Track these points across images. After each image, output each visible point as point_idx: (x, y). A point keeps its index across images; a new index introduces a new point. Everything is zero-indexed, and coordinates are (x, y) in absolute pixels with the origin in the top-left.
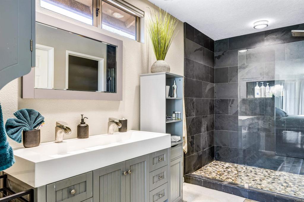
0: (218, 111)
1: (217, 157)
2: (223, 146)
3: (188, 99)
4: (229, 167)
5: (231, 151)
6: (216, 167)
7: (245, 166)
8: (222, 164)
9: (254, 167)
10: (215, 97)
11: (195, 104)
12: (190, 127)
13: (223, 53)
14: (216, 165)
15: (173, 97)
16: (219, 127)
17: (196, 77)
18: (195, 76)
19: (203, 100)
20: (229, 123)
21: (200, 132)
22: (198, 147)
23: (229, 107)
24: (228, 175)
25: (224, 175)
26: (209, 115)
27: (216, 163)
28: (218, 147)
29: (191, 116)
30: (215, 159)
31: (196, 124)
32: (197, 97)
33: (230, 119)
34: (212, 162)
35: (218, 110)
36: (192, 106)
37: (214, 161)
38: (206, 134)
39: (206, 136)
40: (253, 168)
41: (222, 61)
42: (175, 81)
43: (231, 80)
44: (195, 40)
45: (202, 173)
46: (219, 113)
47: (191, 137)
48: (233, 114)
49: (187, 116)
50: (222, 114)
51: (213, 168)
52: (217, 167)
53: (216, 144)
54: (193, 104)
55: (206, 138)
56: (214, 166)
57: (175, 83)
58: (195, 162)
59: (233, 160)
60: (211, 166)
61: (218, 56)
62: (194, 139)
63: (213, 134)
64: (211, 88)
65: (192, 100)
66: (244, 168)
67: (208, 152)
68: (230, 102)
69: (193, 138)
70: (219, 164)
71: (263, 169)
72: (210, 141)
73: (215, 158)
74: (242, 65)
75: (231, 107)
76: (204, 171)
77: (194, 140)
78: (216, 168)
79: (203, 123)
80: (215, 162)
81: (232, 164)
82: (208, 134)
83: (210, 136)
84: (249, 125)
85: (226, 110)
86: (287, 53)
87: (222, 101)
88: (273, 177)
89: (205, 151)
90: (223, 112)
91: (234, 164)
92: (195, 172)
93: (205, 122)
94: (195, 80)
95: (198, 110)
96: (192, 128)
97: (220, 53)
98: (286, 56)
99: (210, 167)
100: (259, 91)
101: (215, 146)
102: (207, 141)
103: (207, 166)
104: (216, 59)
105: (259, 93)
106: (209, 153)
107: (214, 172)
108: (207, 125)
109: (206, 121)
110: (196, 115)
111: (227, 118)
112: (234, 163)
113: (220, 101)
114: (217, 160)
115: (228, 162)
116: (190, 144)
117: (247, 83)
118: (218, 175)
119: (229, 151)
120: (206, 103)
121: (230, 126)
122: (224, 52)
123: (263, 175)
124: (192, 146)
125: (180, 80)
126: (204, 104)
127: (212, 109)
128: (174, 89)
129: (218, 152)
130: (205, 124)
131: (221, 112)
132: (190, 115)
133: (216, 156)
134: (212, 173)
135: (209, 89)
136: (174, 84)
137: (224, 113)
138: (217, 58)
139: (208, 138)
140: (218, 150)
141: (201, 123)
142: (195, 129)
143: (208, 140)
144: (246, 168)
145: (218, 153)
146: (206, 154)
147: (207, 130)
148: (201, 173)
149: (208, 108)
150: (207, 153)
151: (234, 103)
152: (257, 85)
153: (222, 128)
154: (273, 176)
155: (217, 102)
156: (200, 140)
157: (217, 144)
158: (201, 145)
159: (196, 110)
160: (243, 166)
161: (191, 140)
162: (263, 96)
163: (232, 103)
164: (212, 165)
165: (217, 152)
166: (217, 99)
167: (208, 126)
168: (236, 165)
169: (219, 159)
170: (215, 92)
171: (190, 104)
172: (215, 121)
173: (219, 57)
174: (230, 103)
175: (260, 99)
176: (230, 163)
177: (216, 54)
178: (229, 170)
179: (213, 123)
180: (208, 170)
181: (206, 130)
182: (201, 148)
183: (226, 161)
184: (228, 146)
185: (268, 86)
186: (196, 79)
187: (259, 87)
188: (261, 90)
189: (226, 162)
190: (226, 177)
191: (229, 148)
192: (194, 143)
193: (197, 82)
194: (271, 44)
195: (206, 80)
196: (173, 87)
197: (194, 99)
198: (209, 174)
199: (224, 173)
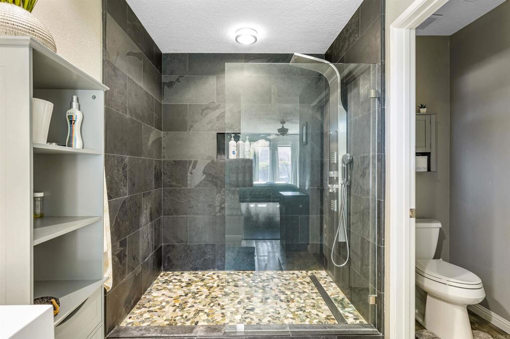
0: (169, 182)
1: (166, 265)
2: (178, 242)
3: (113, 157)
4: (190, 282)
5: (191, 251)
6: (168, 287)
7: (214, 272)
8: (178, 278)
9: (228, 272)
10: (164, 157)
11: (127, 169)
12: (116, 221)
13: (178, 79)
14: (166, 282)
15: (70, 145)
16: (170, 210)
17: (131, 111)
18: (130, 109)
19: (144, 161)
20: (188, 201)
21: (138, 226)
22: (134, 259)
23: (189, 174)
24: (195, 303)
25: (189, 305)
26: (153, 191)
27: (167, 278)
28: (168, 246)
29: (120, 196)
30: (162, 268)
31: (130, 213)
32: (132, 154)
33: (190, 195)
34: (159, 277)
35: (169, 180)
36: (121, 173)
37: (162, 274)
38: (148, 229)
39: (149, 230)
40: (228, 274)
41: (176, 93)
42: (75, 98)
43: (192, 126)
44: (128, 30)
45: (145, 312)
46: (171, 186)
47: (119, 244)
48: (195, 187)
49: (110, 197)
50: (175, 186)
51: (163, 292)
52: (171, 286)
53: (165, 242)
54: (123, 169)
55: (149, 236)
56: (165, 285)
57: (75, 104)
58: (128, 294)
59: (195, 265)
60: (160, 288)
61: (170, 82)
62: (125, 246)
63: (159, 226)
64: (157, 139)
65: (122, 160)
66: (215, 276)
67: (152, 262)
68: (189, 166)
69: (123, 244)
70: (172, 278)
71: (242, 272)
72: (155, 239)
73: (164, 267)
74: (211, 103)
75: (191, 173)
76: (147, 305)
77: (126, 248)
78: (170, 290)
79: (144, 206)
80: (164, 275)
81: (194, 272)
82: (152, 226)
83: (155, 229)
84: (222, 204)
85: (183, 180)
86: (273, 94)
87: (177, 163)
88: (260, 285)
89: (147, 260)
90: (179, 183)
91: (197, 272)
92: (128, 316)
93: (147, 205)
94: (128, 116)
95: (134, 183)
96: (121, 222)
97: (173, 78)
98: (273, 96)
99: (158, 290)
100: (236, 148)
101: (164, 246)
102: (150, 241)
103: (151, 290)
104: (166, 87)
105: (236, 152)
106: (154, 262)
107: (168, 302)
108: (151, 209)
109: (149, 201)
110: (131, 192)
111: (185, 194)
112: (196, 269)
113: (172, 164)
114: (166, 270)
115: (187, 270)
116: (117, 259)
117: (218, 133)
118: (178, 310)
119: (188, 251)
120: (149, 168)
121: (190, 208)
122: (180, 77)
123: (246, 285)
124: (121, 262)
125: (94, 97)
126: (145, 169)
127: (158, 177)
128: (72, 122)
129: (169, 255)
130: (146, 209)
131: (174, 184)
132: (117, 195)
133: (164, 263)
134: (164, 307)
135: (154, 141)
136: (71, 107)
137: (179, 185)
138: (168, 86)
139: (152, 235)
140: (170, 252)
141: (140, 208)
142: (128, 223)
143: (152, 239)
144: (218, 276)
145: (169, 257)
146: (149, 265)
147: (151, 220)
148: (142, 315)
149: (152, 177)
150: (151, 264)
151: (197, 167)
152: (233, 139)
153: (176, 212)
154: (260, 283)
155: (167, 165)
156: (137, 243)
157: (166, 240)
158: (141, 253)
159: (131, 181)
160: (211, 273)
161: (119, 249)
162: (241, 157)
163: (194, 167)
164: (160, 284)
165: (167, 256)
166: (166, 159)
167: (153, 211)
168: (200, 273)
169: (171, 267)
170: (164, 148)
171: (118, 170)
172: (164, 200)
173: (170, 85)
174: (191, 167)
175: (236, 161)
176: (189, 271)
177: (165, 79)
178: (193, 288)
179: (160, 204)
180: (155, 299)
181: (149, 220)
182: (140, 259)
183: (183, 269)
184: (187, 242)
185: (247, 142)
186: (131, 115)
187: (235, 142)
188: (238, 147)
189: (183, 271)
190: (193, 309)
191: (189, 246)
192: (127, 254)
193: (133, 122)
194: (253, 75)
195: (148, 122)
196: (71, 117)
197: (127, 158)
198: (159, 312)
199: (185, 300)
